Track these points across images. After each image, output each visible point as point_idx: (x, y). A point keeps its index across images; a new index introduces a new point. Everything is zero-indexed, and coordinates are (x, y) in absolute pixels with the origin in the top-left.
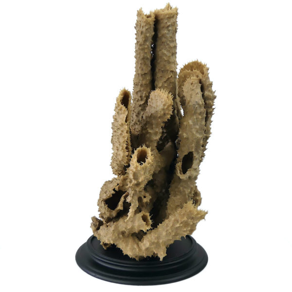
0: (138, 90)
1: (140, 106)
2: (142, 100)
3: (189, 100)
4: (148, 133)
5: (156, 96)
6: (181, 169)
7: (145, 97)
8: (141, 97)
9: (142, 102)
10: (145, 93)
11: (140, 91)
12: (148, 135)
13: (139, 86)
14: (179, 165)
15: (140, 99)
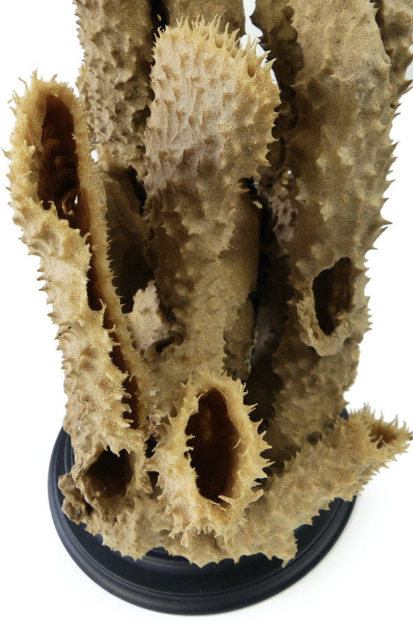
0: (99, 29)
1: (120, 86)
2: (121, 64)
3: (327, 55)
4: (184, 235)
5: (190, 63)
6: (316, 321)
7: (131, 52)
8: (116, 53)
9: (125, 75)
10: (128, 37)
11: (107, 31)
12: (189, 246)
13: (101, 13)
14: (306, 306)
15: (114, 63)
